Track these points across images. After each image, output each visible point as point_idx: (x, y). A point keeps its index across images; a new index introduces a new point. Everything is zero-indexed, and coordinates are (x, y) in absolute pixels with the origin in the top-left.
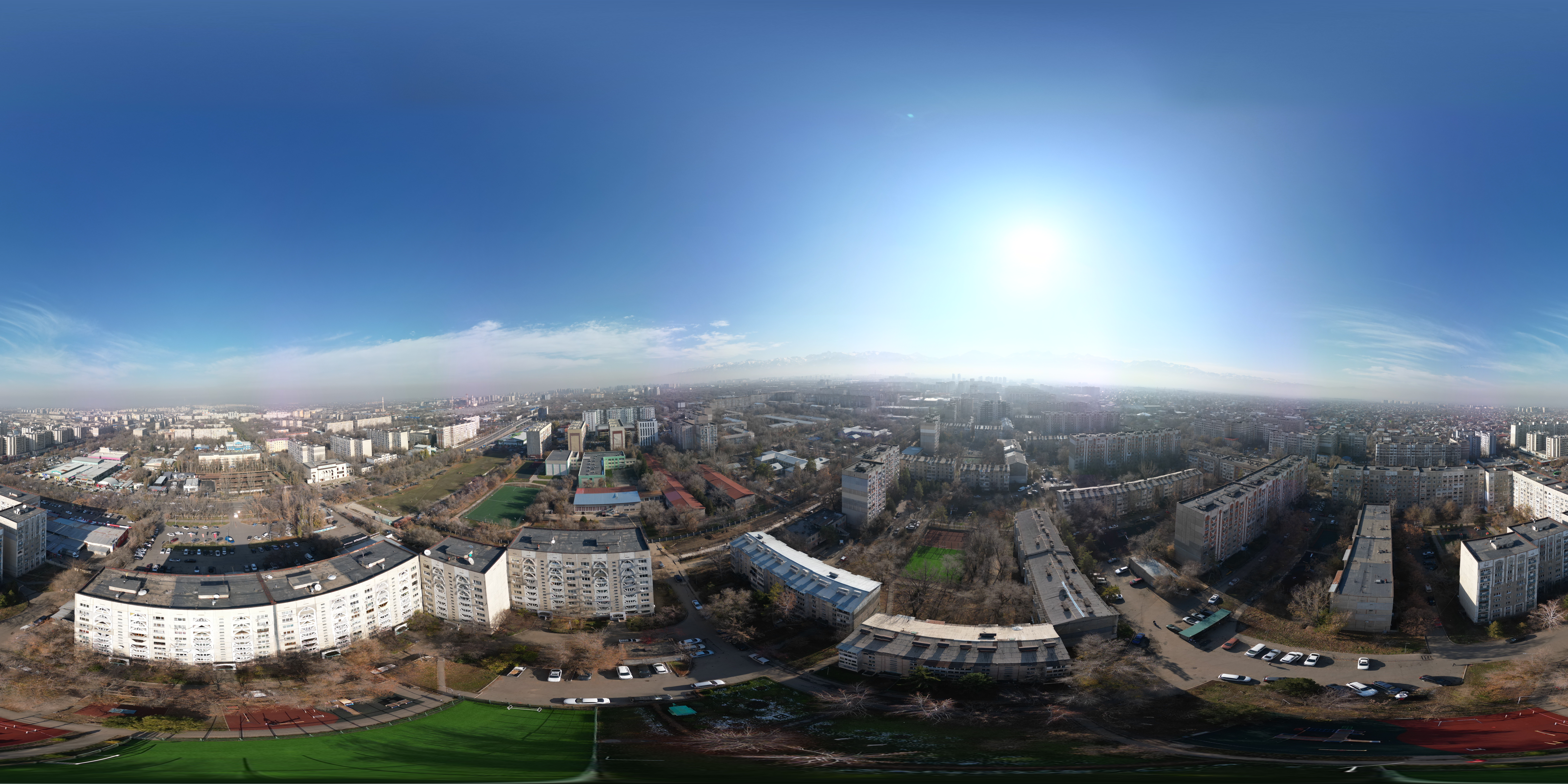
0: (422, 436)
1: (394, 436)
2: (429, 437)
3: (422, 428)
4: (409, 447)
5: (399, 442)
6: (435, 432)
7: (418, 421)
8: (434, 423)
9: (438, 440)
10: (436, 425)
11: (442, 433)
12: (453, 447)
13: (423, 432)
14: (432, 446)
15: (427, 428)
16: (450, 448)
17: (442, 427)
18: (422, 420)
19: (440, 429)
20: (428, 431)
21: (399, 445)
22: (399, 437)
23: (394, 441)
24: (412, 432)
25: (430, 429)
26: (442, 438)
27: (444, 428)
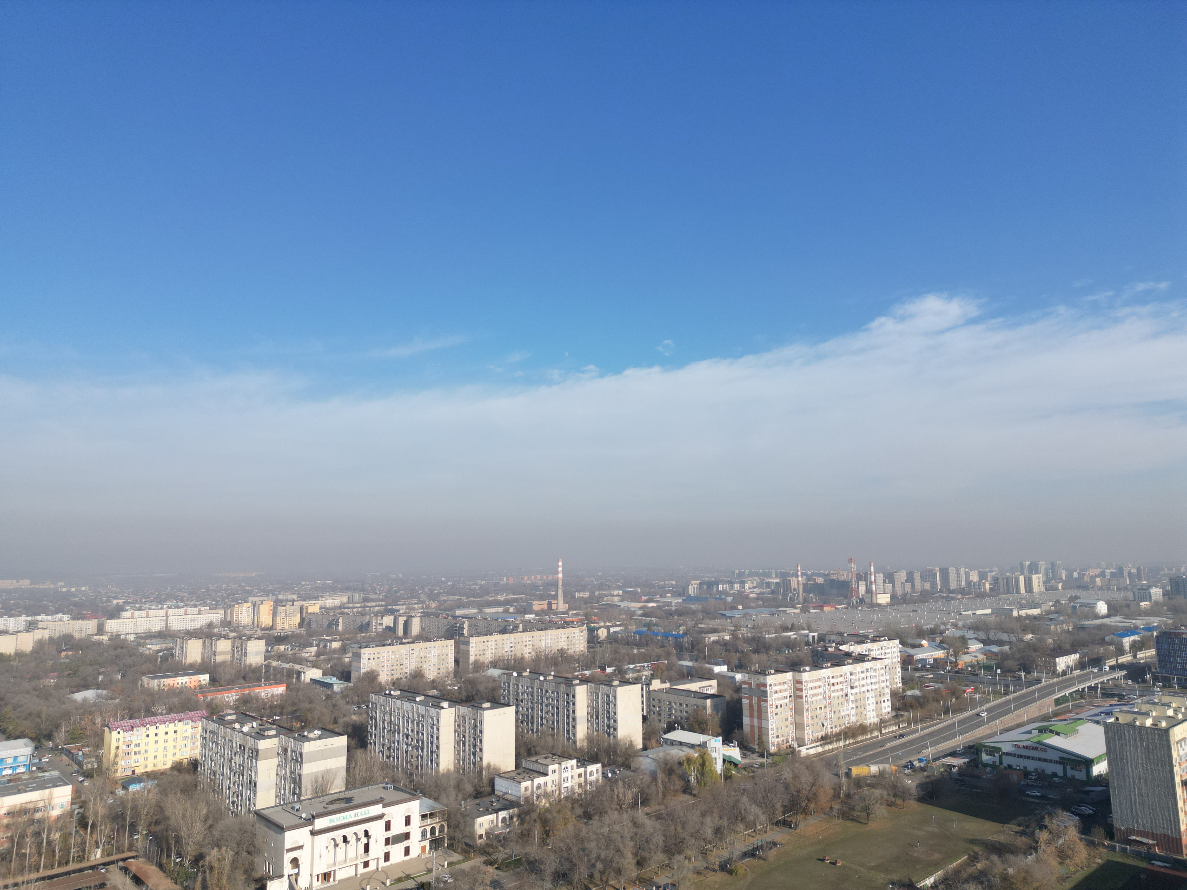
0: (693, 701)
1: (593, 695)
2: (715, 707)
3: (690, 675)
4: (647, 736)
5: (611, 717)
6: (738, 689)
7: (680, 647)
8: (735, 658)
9: (746, 720)
10: (740, 667)
11: (762, 694)
12: (804, 751)
13: (694, 686)
14: (727, 741)
15: (708, 676)
16: (792, 752)
17: (763, 672)
18: (693, 646)
19: (754, 680)
20: (711, 687)
21: (612, 728)
22: (610, 701)
23: (594, 714)
24: (656, 685)
25: (719, 677)
26: (761, 713)
27: (770, 679)
